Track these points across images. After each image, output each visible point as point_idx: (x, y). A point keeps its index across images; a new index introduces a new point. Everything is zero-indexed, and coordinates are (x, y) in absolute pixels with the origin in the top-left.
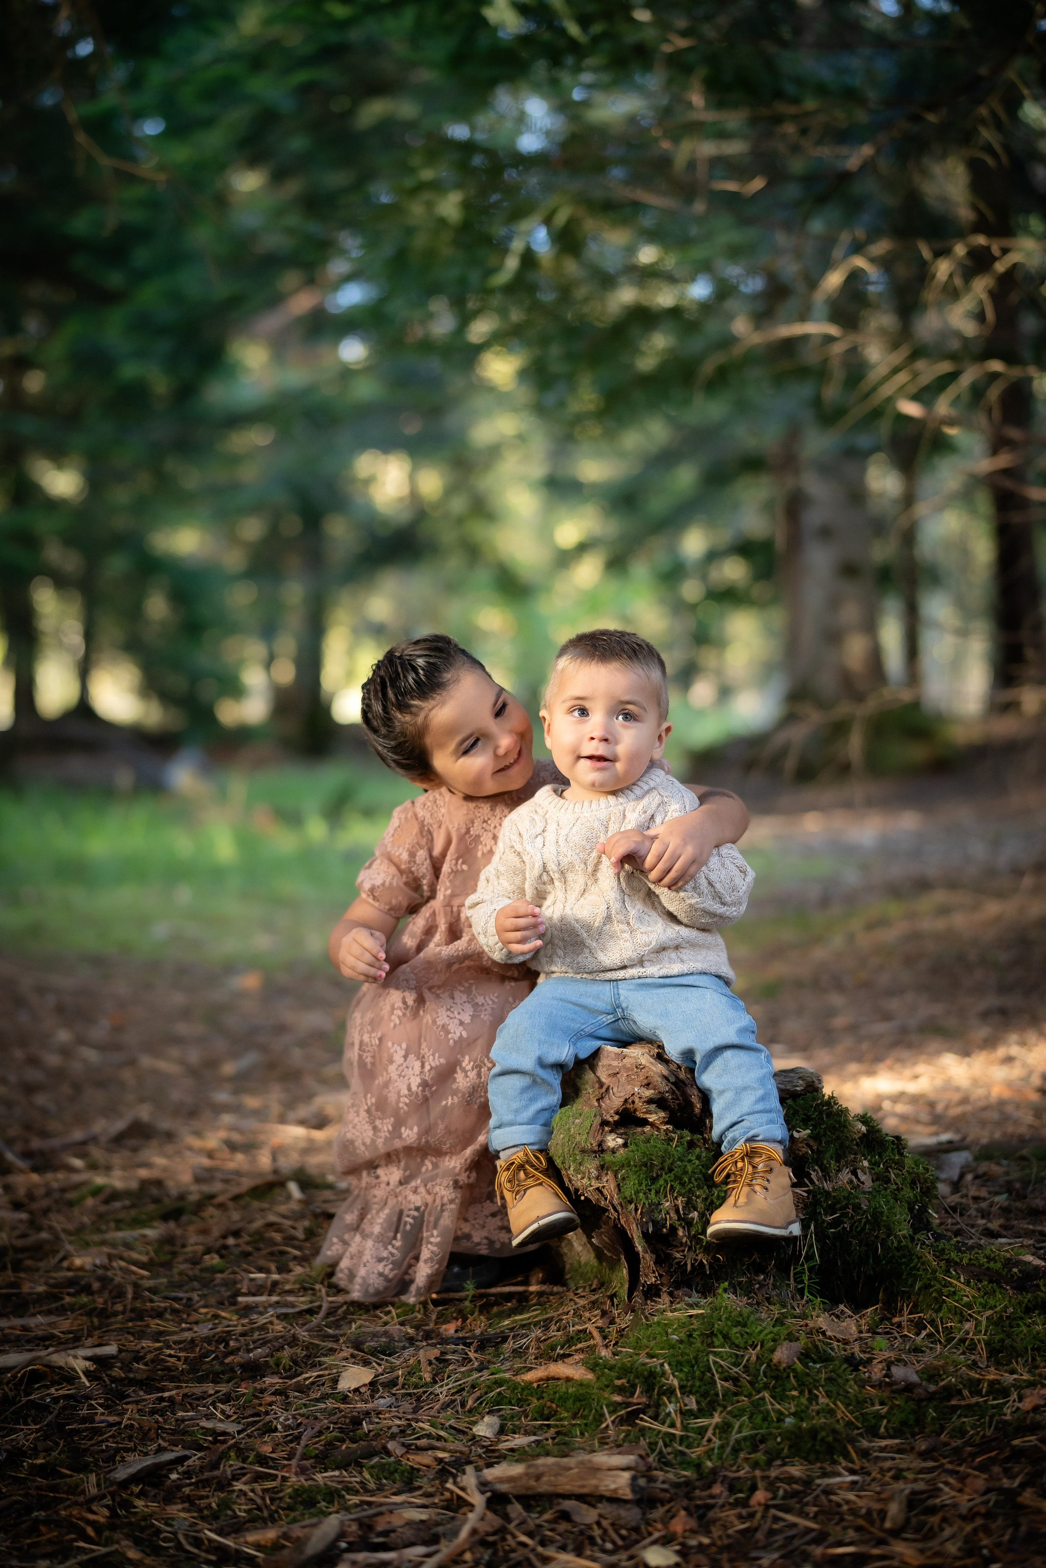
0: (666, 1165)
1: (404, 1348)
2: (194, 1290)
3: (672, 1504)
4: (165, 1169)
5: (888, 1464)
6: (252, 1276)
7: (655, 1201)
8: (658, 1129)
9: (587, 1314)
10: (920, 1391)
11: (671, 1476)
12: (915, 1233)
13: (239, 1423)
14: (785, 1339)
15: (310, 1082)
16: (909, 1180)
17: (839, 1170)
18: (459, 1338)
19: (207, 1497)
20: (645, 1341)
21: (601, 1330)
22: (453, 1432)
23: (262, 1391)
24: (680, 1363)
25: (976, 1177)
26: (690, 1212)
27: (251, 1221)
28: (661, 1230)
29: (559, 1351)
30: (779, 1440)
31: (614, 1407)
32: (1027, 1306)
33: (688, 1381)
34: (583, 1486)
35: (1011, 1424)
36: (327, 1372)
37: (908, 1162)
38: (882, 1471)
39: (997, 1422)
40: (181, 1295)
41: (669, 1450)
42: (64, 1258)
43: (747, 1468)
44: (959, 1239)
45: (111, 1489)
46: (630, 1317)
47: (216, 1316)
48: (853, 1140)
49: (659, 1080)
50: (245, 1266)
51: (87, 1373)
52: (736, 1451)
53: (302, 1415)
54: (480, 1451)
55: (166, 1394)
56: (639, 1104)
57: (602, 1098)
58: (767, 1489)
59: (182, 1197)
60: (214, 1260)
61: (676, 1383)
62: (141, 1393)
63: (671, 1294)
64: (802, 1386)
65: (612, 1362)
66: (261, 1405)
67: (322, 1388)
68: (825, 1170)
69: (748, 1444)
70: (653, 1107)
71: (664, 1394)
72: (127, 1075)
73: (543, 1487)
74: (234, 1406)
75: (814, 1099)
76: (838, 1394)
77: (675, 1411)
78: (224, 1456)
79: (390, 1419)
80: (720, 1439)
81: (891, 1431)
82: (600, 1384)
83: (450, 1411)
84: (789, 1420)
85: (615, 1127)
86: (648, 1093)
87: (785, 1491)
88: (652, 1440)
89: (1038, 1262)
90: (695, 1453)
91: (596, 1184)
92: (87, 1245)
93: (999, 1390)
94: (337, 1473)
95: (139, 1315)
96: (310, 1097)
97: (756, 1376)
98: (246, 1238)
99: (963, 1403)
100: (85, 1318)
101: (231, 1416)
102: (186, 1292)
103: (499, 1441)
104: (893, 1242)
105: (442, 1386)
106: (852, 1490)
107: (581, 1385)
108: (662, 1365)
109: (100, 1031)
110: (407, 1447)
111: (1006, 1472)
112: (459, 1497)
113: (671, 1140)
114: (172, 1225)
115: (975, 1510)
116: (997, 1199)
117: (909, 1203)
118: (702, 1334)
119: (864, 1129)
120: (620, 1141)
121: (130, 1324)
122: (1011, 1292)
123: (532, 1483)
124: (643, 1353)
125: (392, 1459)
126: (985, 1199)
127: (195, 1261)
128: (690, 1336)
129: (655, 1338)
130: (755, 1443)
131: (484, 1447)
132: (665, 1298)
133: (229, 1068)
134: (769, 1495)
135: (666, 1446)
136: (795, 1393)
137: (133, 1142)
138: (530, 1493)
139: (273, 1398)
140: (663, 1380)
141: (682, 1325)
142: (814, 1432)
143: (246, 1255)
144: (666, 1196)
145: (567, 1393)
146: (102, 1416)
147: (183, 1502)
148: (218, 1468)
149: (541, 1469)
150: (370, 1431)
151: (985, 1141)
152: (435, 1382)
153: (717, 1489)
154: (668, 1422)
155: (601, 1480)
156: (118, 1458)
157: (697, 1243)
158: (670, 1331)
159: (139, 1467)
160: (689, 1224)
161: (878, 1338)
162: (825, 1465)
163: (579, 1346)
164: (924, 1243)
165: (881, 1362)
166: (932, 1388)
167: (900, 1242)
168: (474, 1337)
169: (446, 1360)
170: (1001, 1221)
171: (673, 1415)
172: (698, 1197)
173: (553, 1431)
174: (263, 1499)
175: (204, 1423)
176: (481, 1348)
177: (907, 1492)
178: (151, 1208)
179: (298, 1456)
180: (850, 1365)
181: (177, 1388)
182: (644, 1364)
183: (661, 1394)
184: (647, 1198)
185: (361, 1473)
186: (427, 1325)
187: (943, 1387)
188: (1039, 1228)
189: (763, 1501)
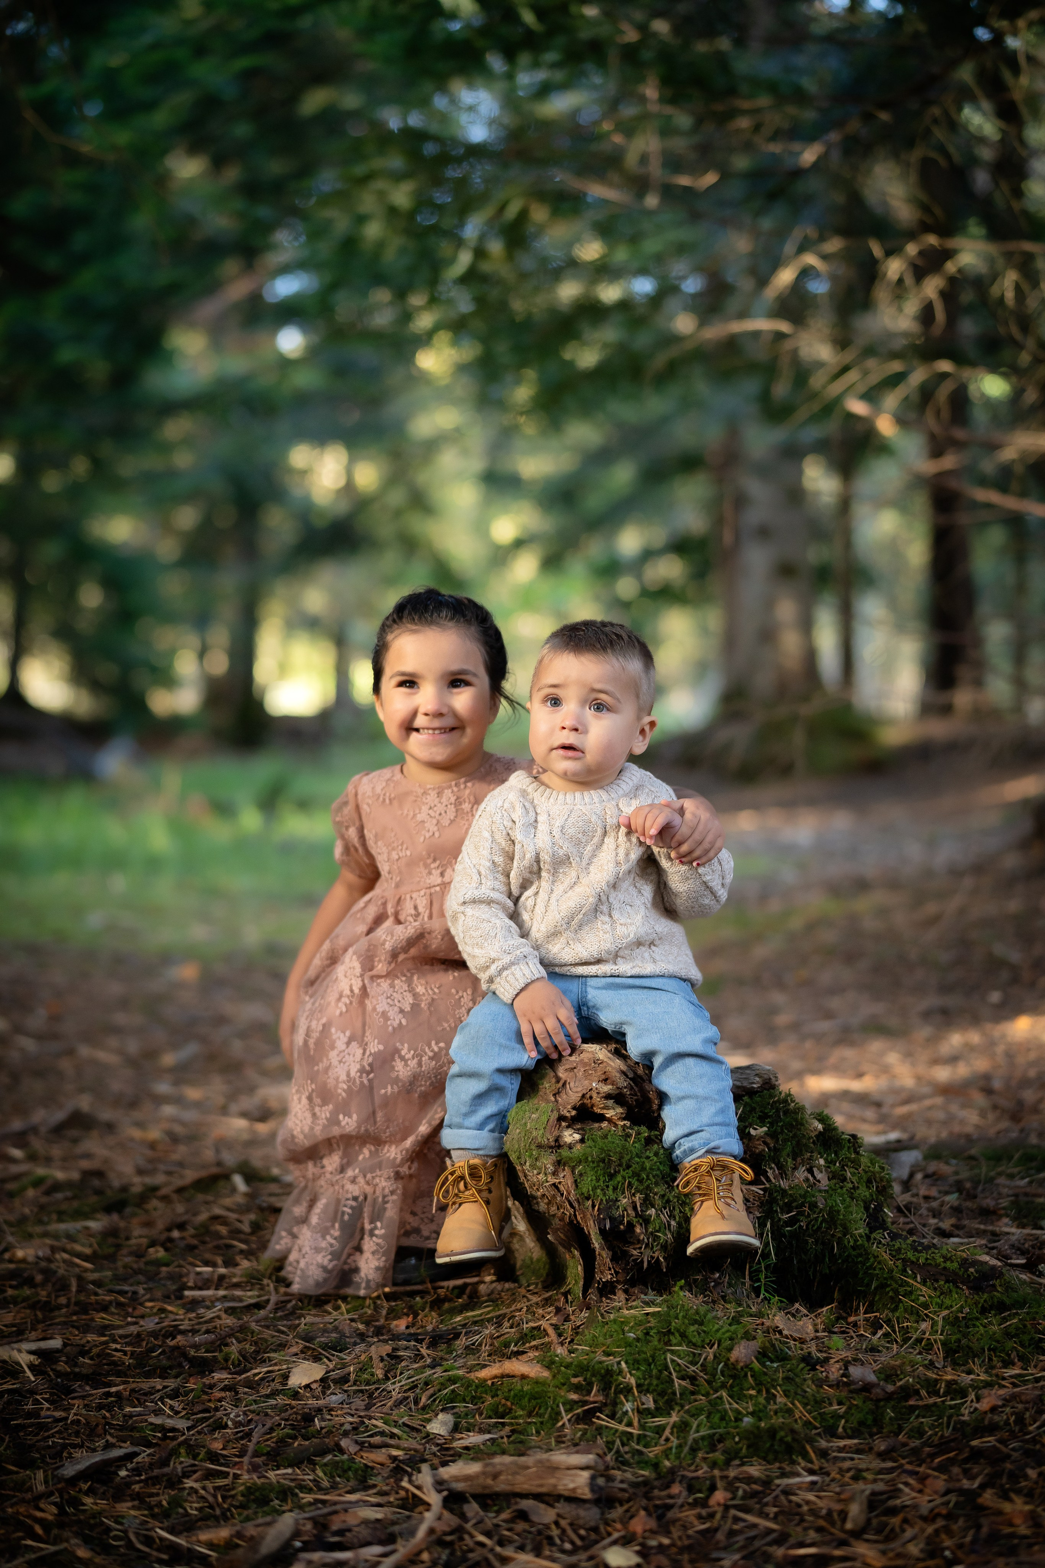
0: (624, 1161)
1: (355, 1344)
2: (139, 1283)
3: (631, 1503)
4: (106, 1161)
5: (847, 1464)
6: (198, 1269)
7: (613, 1197)
8: (616, 1125)
9: (540, 1311)
10: (878, 1390)
11: (628, 1475)
12: (871, 1232)
13: (188, 1419)
14: (742, 1338)
15: (251, 1074)
16: (865, 1179)
17: (795, 1168)
18: (410, 1334)
19: (158, 1495)
20: (601, 1339)
21: (556, 1327)
22: (406, 1429)
23: (211, 1387)
24: (636, 1361)
25: (926, 1176)
26: (647, 1209)
27: (195, 1214)
28: (618, 1227)
29: (513, 1348)
30: (737, 1439)
31: (571, 1406)
32: (983, 1306)
33: (645, 1379)
34: (541, 1486)
35: (969, 1425)
36: (276, 1368)
37: (864, 1161)
38: (841, 1471)
39: (955, 1423)
40: (126, 1288)
41: (627, 1449)
42: (6, 1250)
43: (705, 1468)
44: (915, 1238)
45: (59, 1486)
46: (585, 1314)
47: (162, 1310)
48: (810, 1138)
49: (618, 1075)
50: (191, 1259)
51: (31, 1367)
52: (694, 1450)
53: (253, 1412)
54: (435, 1449)
55: (113, 1389)
56: (596, 1099)
57: (559, 1093)
58: (726, 1489)
59: (124, 1189)
60: (159, 1253)
61: (633, 1381)
62: (88, 1388)
63: (626, 1291)
64: (759, 1384)
65: (569, 1360)
66: (210, 1401)
67: (272, 1384)
68: (780, 1167)
69: (706, 1443)
70: (610, 1102)
71: (621, 1392)
72: (65, 1065)
73: (500, 1486)
74: (182, 1401)
75: (771, 1096)
76: (796, 1393)
77: (633, 1410)
78: (174, 1452)
79: (342, 1416)
80: (678, 1438)
81: (849, 1431)
82: (556, 1382)
83: (403, 1408)
84: (748, 1420)
85: (572, 1122)
86: (606, 1088)
87: (745, 1491)
88: (609, 1439)
89: (994, 1262)
90: (652, 1452)
91: (552, 1180)
92: (30, 1236)
93: (957, 1391)
94: (289, 1471)
95: (84, 1308)
96: (251, 1089)
97: (714, 1375)
98: (191, 1231)
99: (920, 1403)
100: (28, 1311)
101: (179, 1412)
102: (131, 1285)
103: (453, 1439)
104: (849, 1241)
105: (394, 1383)
106: (811, 1490)
107: (537, 1382)
108: (619, 1363)
109: (38, 1020)
110: (361, 1444)
111: (966, 1473)
112: (414, 1495)
113: (628, 1136)
114: (115, 1217)
115: (936, 1511)
116: (948, 1198)
117: (865, 1202)
118: (659, 1332)
119: (820, 1127)
120: (577, 1137)
121: (75, 1318)
122: (967, 1292)
123: (489, 1481)
124: (599, 1351)
125: (345, 1457)
126: (935, 1199)
127: (139, 1254)
128: (647, 1334)
129: (611, 1336)
130: (712, 1443)
131: (438, 1445)
132: (621, 1296)
133: (169, 1059)
134: (729, 1495)
135: (623, 1445)
136: (753, 1392)
137: (74, 1133)
138: (487, 1491)
139: (223, 1394)
140: (620, 1378)
141: (639, 1323)
142: (772, 1432)
143: (191, 1248)
144: (623, 1193)
145: (522, 1390)
146: (47, 1411)
147: (133, 1500)
148: (169, 1465)
149: (499, 1468)
150: (322, 1428)
151: (933, 1140)
152: (387, 1379)
153: (676, 1489)
154: (625, 1421)
155: (559, 1479)
156: (65, 1454)
157: (654, 1241)
158: (626, 1328)
159: (88, 1464)
160: (646, 1221)
161: (835, 1337)
162: (784, 1465)
163: (534, 1343)
164: (880, 1242)
165: (837, 1362)
166: (890, 1388)
167: (856, 1241)
168: (426, 1333)
169: (398, 1357)
170: (953, 1221)
171: (630, 1413)
172: (656, 1194)
173: (508, 1429)
174: (215, 1496)
175: (153, 1419)
176: (433, 1345)
177: (867, 1492)
178: (93, 1199)
179: (249, 1453)
180: (808, 1365)
181: (124, 1383)
182: (601, 1362)
183: (618, 1392)
184: (604, 1194)
185: (314, 1471)
186: (378, 1320)
187: (901, 1387)
188: (990, 1228)
189: (722, 1501)
